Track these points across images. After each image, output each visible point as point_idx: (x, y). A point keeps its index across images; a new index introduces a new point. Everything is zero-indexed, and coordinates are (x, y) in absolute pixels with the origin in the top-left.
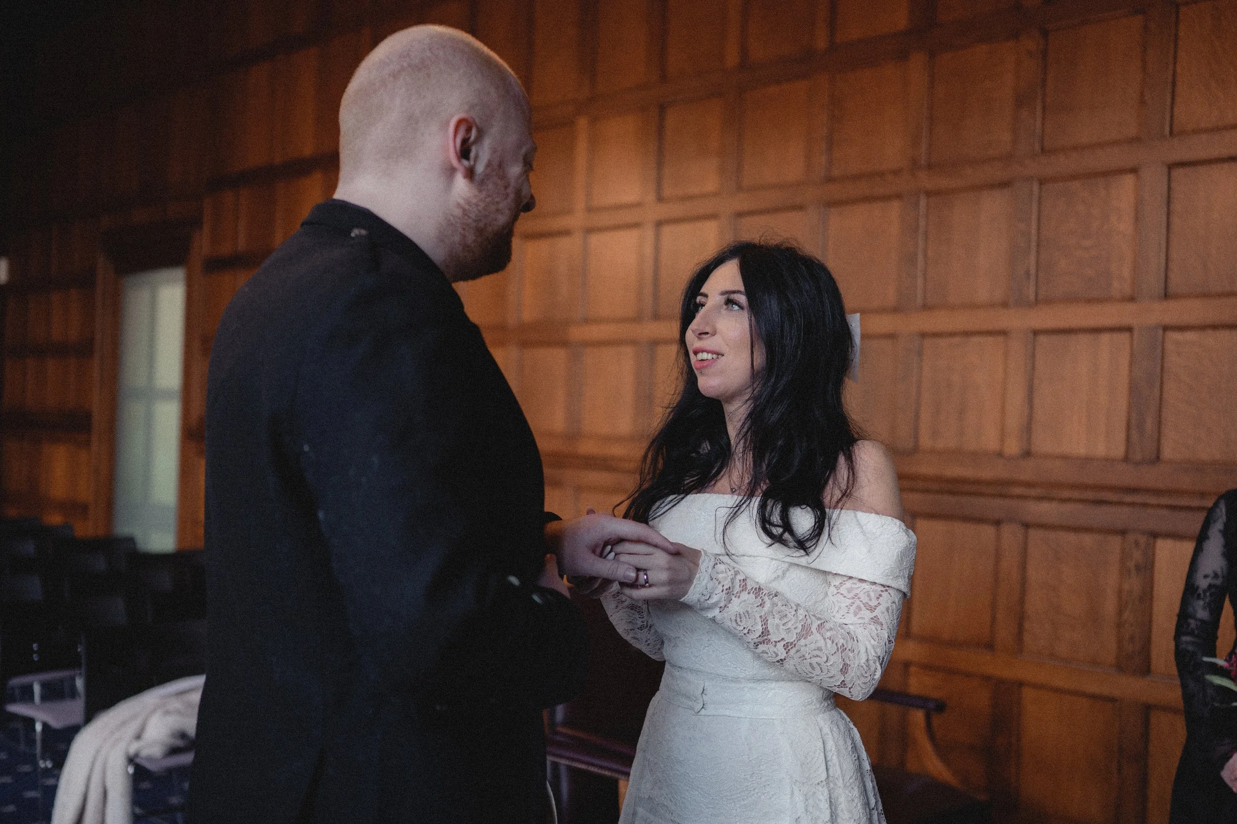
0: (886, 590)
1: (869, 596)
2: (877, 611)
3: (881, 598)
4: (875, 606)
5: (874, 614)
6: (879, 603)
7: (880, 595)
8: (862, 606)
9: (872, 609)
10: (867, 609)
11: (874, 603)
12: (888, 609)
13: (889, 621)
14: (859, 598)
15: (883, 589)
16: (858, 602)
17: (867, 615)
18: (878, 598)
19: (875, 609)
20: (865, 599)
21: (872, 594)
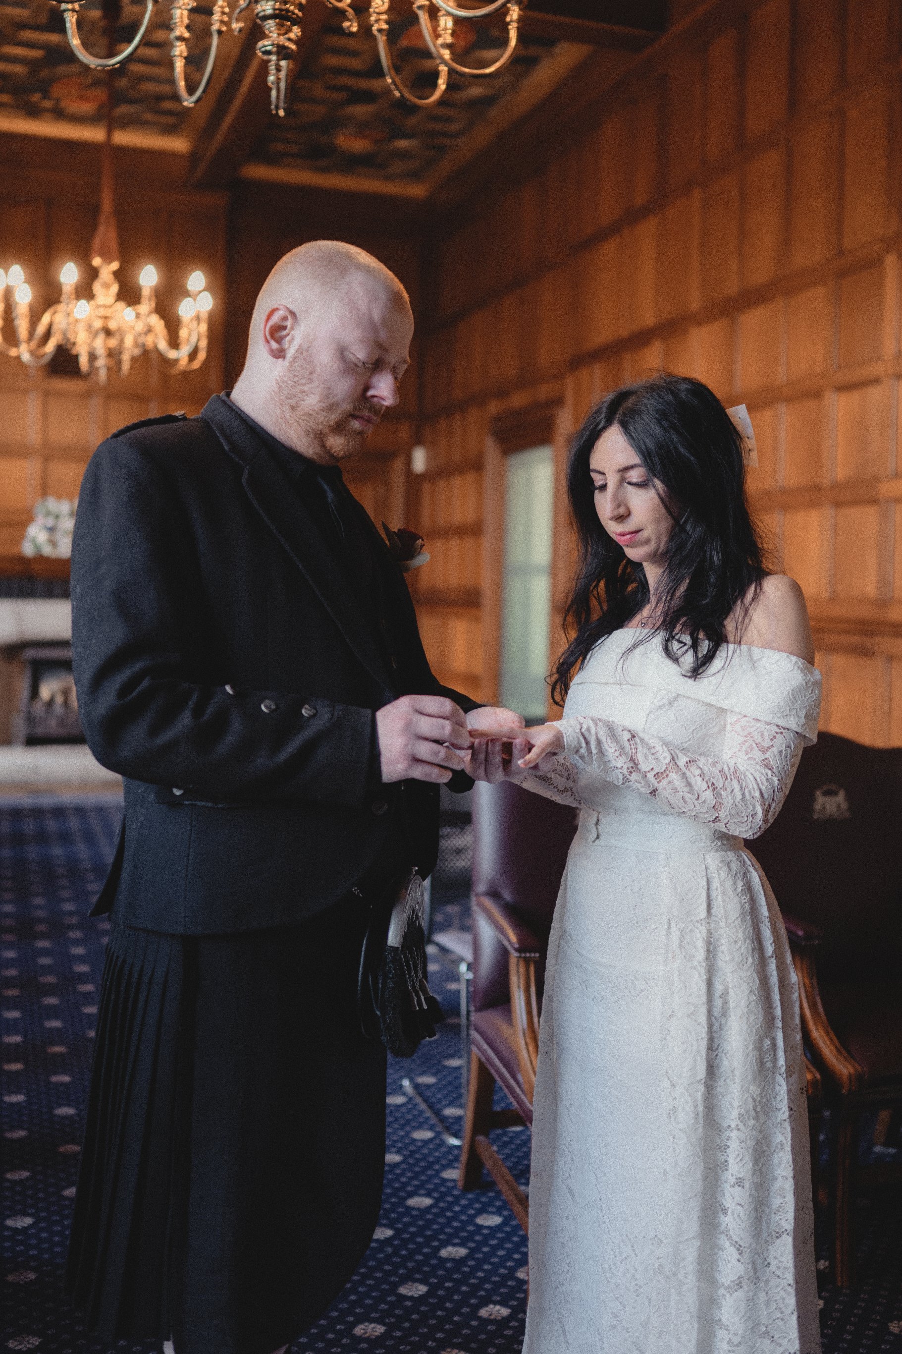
0: (781, 733)
1: (762, 735)
2: (768, 753)
3: (775, 740)
4: (768, 748)
5: (766, 756)
6: (772, 745)
7: (775, 737)
8: (755, 745)
9: (764, 750)
10: (760, 750)
11: (767, 743)
12: (781, 752)
13: (781, 767)
14: (752, 737)
15: (778, 731)
16: (751, 742)
17: (758, 755)
18: (772, 740)
19: (767, 751)
20: (758, 738)
21: (766, 737)
